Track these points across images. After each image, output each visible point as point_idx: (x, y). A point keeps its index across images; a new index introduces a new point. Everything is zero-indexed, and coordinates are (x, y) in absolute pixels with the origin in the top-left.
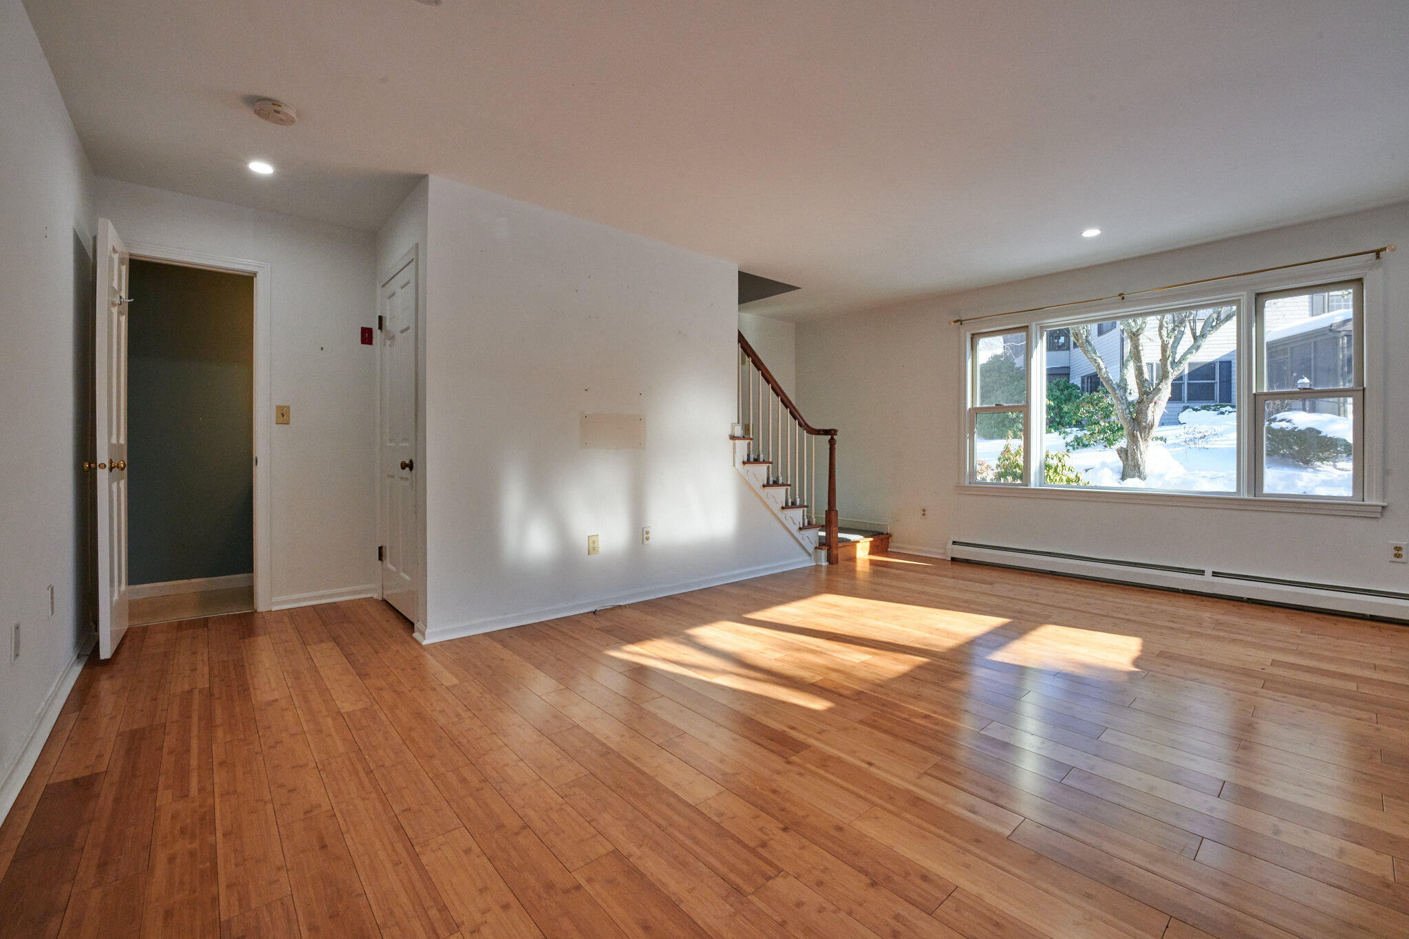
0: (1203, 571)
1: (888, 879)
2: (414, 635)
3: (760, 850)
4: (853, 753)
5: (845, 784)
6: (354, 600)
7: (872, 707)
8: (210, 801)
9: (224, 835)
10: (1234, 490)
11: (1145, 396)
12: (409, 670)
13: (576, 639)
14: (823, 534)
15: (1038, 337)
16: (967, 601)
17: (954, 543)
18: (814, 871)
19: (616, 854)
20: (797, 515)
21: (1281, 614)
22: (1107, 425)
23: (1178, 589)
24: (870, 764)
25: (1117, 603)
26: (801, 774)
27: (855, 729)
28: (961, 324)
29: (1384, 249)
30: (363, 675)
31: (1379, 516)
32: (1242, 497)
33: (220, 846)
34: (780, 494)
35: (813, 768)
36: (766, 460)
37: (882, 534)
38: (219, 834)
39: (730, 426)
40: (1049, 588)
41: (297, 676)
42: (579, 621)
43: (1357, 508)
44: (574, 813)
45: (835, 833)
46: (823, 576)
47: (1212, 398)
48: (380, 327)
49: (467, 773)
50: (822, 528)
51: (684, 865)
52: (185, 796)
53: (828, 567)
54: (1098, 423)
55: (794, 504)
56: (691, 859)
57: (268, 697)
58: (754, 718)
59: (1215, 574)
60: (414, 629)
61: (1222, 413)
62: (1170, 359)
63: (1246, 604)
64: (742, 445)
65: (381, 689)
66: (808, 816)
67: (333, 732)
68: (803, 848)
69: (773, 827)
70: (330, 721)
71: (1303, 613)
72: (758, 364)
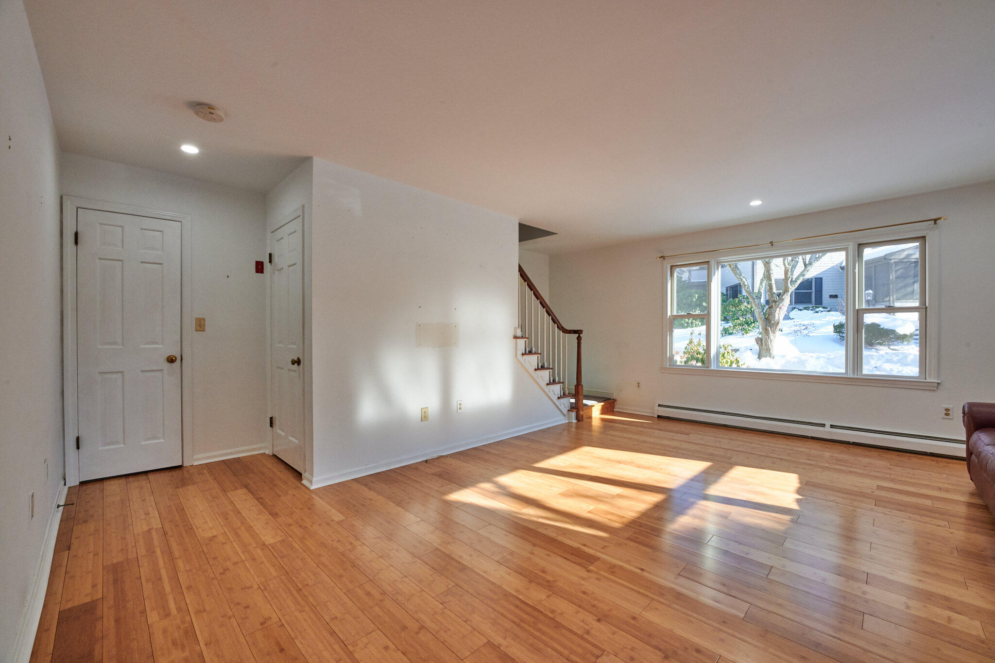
0: (824, 425)
1: (675, 652)
2: (302, 482)
3: (585, 636)
4: (628, 562)
5: (628, 585)
6: (252, 456)
7: (633, 528)
8: (188, 618)
9: (206, 645)
10: (844, 372)
11: (774, 303)
12: (307, 510)
13: (419, 482)
14: (573, 401)
15: (716, 269)
16: (675, 448)
17: (659, 405)
18: (625, 650)
19: (490, 644)
20: (557, 389)
21: (874, 453)
22: (744, 320)
23: (808, 436)
24: (642, 570)
25: (772, 447)
26: (598, 579)
27: (626, 544)
28: (664, 259)
29: (940, 218)
30: (274, 515)
31: (936, 389)
32: (849, 376)
33: (205, 653)
34: (545, 375)
35: (605, 574)
36: (536, 352)
37: (610, 399)
38: (202, 644)
39: (513, 330)
40: (727, 437)
41: (225, 516)
42: (417, 469)
43: (923, 384)
44: (453, 616)
45: (633, 622)
46: (574, 429)
47: (810, 302)
48: (270, 261)
49: (368, 587)
50: (573, 396)
51: (538, 650)
52: (168, 615)
53: (576, 423)
54: (738, 319)
55: (554, 381)
56: (542, 646)
57: (209, 534)
58: (556, 538)
59: (832, 426)
60: (302, 478)
61: (817, 312)
62: (790, 279)
63: (852, 446)
64: (521, 343)
65: (290, 525)
66: (611, 610)
67: (264, 560)
68: (614, 633)
69: (591, 619)
70: (259, 551)
71: (888, 451)
72: (531, 287)
